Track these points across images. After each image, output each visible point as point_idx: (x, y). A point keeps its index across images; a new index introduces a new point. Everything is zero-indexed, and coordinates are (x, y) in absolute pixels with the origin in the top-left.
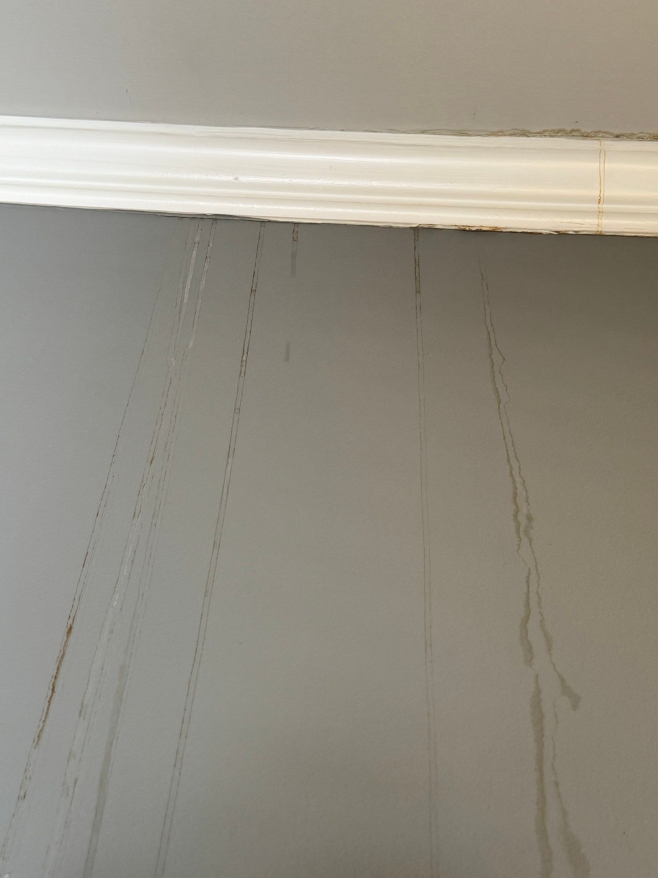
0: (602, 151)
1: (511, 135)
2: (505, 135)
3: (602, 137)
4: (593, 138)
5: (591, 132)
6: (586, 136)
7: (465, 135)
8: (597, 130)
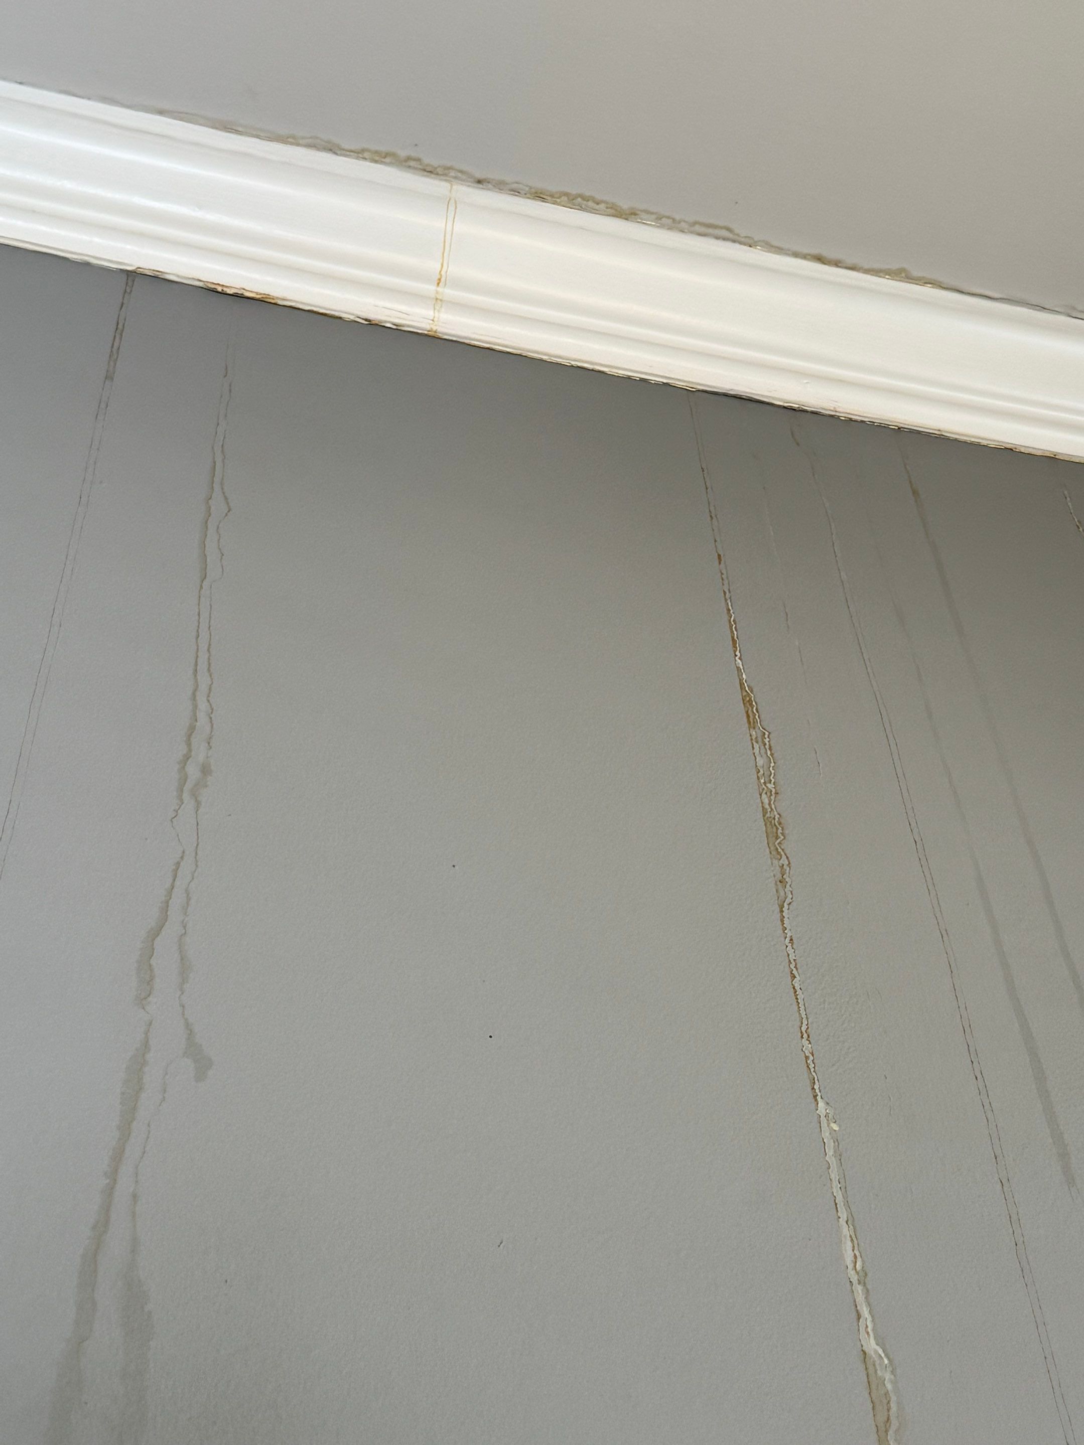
0: (452, 202)
1: (309, 146)
2: (298, 145)
3: (456, 178)
4: (442, 177)
5: (439, 166)
6: (430, 171)
7: (233, 132)
8: (449, 164)
